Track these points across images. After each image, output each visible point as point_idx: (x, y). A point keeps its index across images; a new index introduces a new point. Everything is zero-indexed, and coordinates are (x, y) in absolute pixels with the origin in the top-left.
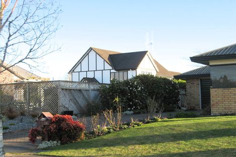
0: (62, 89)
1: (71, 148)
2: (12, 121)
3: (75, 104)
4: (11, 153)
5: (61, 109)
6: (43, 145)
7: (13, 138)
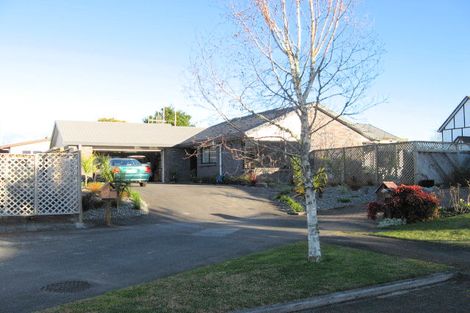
0: (419, 152)
1: (418, 228)
2: (355, 193)
3: (437, 171)
4: (343, 231)
5: (418, 178)
6: (384, 223)
7: (353, 213)
